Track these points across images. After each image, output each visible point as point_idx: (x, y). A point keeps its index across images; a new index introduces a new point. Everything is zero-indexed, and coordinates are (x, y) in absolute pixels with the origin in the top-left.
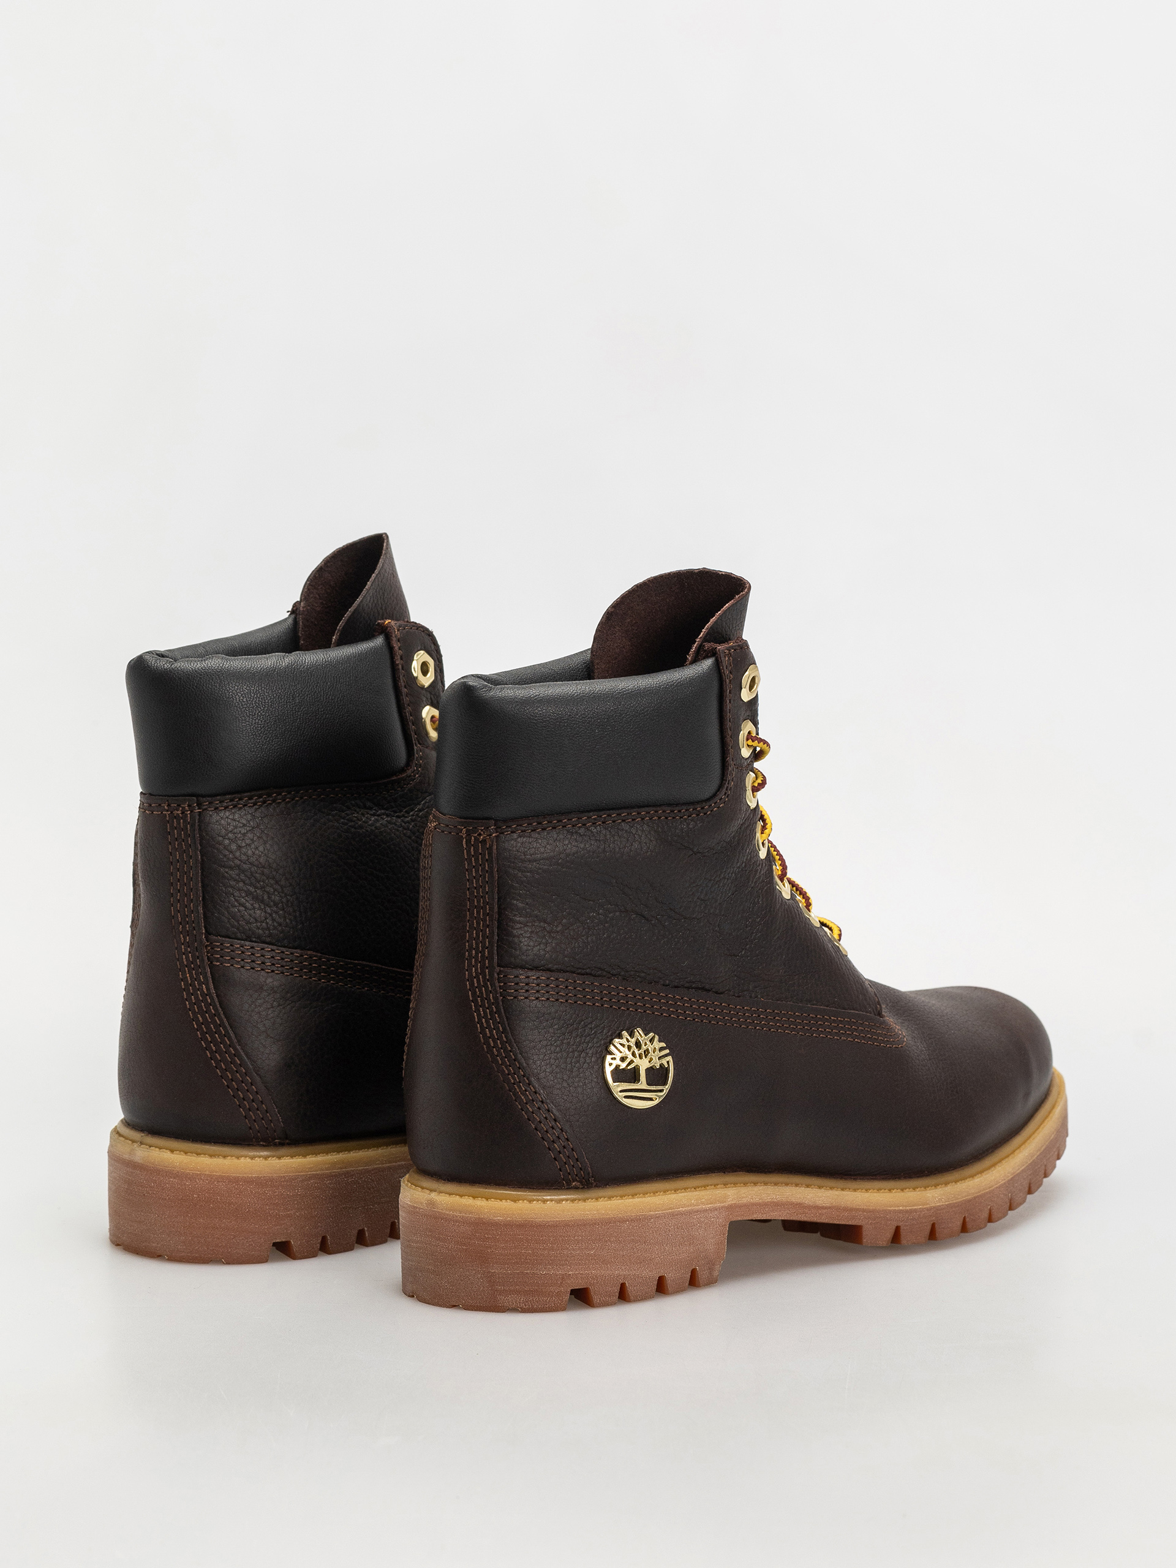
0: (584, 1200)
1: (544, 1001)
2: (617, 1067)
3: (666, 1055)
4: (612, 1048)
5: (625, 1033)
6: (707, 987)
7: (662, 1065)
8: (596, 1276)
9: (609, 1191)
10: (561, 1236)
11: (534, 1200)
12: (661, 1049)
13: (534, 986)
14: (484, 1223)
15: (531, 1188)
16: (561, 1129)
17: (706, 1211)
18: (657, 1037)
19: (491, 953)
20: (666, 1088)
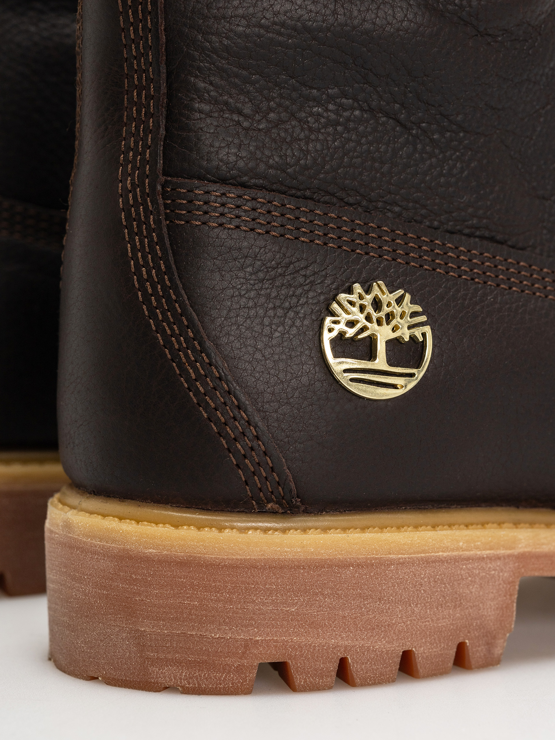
0: (284, 531)
1: (232, 229)
2: (341, 334)
3: (422, 324)
4: (335, 306)
5: (358, 288)
6: (499, 237)
7: (413, 338)
8: (300, 646)
9: (326, 520)
10: (243, 583)
11: (225, 528)
12: (414, 314)
13: (216, 207)
14: (130, 558)
15: (204, 509)
16: (247, 422)
17: (481, 559)
18: (408, 297)
19: (154, 155)
20: (420, 373)
